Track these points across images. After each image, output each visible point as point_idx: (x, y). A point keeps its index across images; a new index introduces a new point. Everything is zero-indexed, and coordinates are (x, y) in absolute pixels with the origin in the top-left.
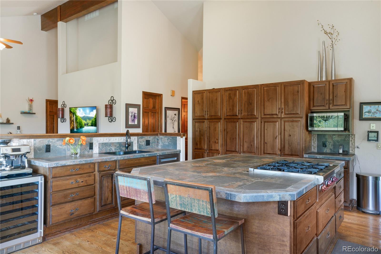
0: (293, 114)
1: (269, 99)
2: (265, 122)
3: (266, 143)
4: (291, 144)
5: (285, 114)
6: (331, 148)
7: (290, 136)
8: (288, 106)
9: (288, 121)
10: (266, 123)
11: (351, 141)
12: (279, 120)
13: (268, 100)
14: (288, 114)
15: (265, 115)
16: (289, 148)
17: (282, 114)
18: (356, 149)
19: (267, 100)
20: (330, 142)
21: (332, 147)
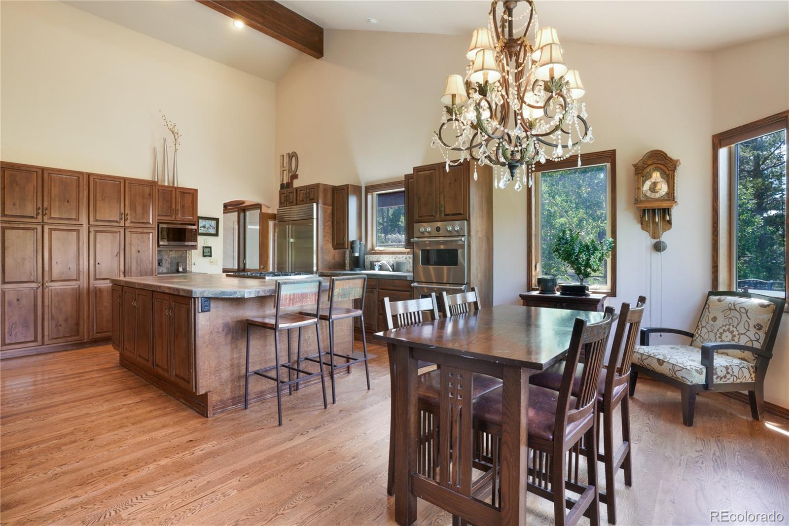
0: (143, 223)
1: (104, 198)
2: (96, 232)
3: (99, 264)
4: (141, 261)
5: (132, 222)
6: (167, 266)
7: (139, 252)
8: (135, 211)
9: (136, 232)
10: (98, 234)
11: (188, 257)
12: (122, 230)
13: (103, 200)
14: (135, 223)
15: (97, 221)
16: (137, 268)
17: (126, 222)
18: (193, 266)
19: (100, 199)
20: (167, 260)
21: (169, 266)
